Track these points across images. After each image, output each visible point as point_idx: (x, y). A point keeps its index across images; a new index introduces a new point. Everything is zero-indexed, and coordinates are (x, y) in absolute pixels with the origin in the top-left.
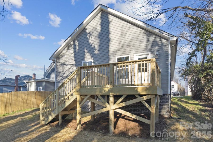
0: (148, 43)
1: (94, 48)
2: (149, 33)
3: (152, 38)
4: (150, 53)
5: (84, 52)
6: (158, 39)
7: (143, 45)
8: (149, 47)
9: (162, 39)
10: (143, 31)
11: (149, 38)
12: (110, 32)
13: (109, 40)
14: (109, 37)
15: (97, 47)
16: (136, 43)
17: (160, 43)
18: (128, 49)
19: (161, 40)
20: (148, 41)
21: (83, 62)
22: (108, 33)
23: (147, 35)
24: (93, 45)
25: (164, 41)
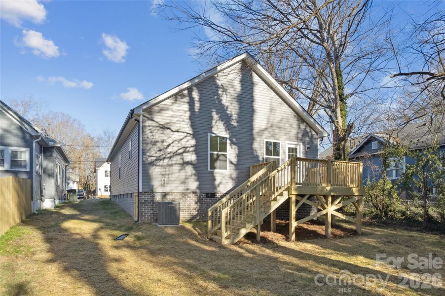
0: (299, 131)
1: (231, 115)
2: (301, 119)
3: (303, 126)
4: (301, 144)
5: (212, 118)
6: (308, 129)
7: (294, 132)
8: (300, 136)
9: (312, 131)
10: (295, 114)
11: (301, 125)
12: (255, 101)
13: (252, 111)
14: (253, 107)
15: (234, 117)
16: (287, 126)
17: (310, 135)
18: (277, 131)
19: (311, 132)
20: (299, 128)
21: (209, 134)
22: (252, 100)
23: (298, 121)
24: (229, 110)
25: (314, 133)
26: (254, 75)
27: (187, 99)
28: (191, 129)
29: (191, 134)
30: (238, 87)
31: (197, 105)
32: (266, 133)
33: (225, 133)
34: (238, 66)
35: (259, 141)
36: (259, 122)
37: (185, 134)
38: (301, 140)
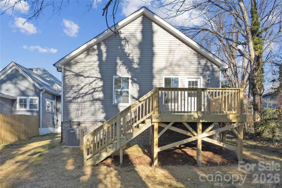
0: (200, 66)
1: (133, 59)
2: (200, 55)
3: (203, 62)
4: (201, 77)
5: (116, 64)
6: (209, 64)
7: (194, 67)
8: (200, 70)
9: (213, 64)
10: (195, 52)
11: (200, 60)
12: (155, 45)
13: (152, 54)
14: (152, 50)
15: (136, 60)
16: (186, 63)
17: (211, 68)
18: (177, 69)
19: (212, 66)
20: (199, 64)
21: (114, 77)
22: (152, 45)
23: (198, 57)
24: (131, 55)
25: (215, 66)
26: (154, 25)
27: (97, 52)
28: (99, 74)
29: (99, 78)
30: (139, 36)
31: (105, 55)
32: (165, 72)
33: (128, 74)
34: (140, 19)
35: (158, 78)
36: (159, 63)
37: (94, 79)
38: (202, 74)
